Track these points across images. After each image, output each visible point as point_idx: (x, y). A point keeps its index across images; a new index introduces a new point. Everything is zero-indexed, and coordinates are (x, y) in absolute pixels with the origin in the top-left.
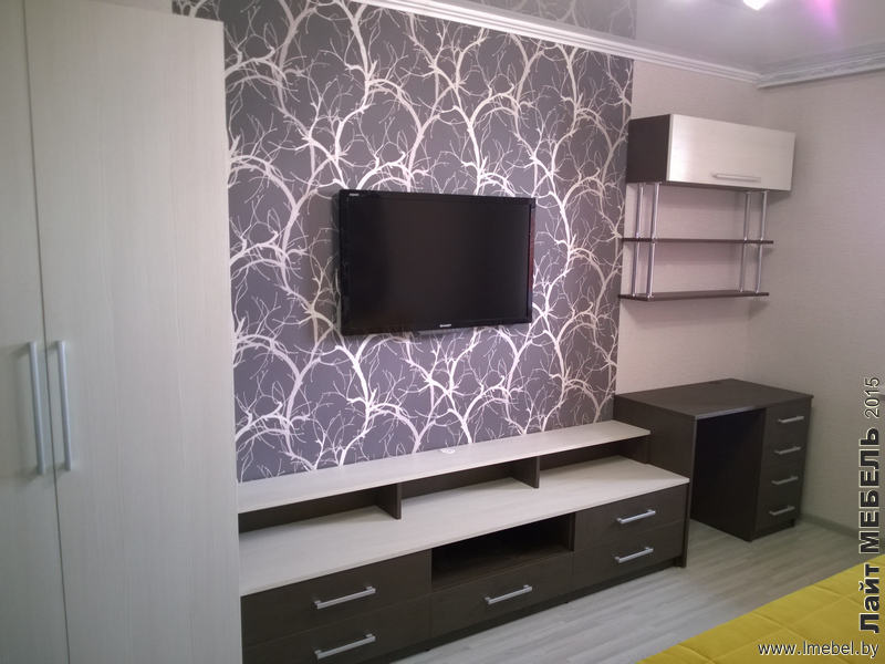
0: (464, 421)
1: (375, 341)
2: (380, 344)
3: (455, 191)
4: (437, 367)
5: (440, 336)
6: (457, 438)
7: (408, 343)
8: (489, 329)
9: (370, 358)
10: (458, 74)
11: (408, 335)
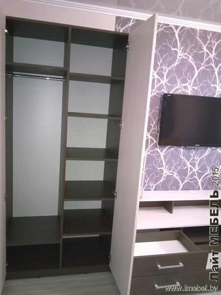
0: (200, 181)
1: (170, 148)
2: (171, 149)
3: (207, 95)
4: (192, 160)
5: (194, 149)
6: (196, 187)
7: (182, 150)
8: (214, 148)
9: (167, 154)
10: (214, 51)
11: (182, 147)
